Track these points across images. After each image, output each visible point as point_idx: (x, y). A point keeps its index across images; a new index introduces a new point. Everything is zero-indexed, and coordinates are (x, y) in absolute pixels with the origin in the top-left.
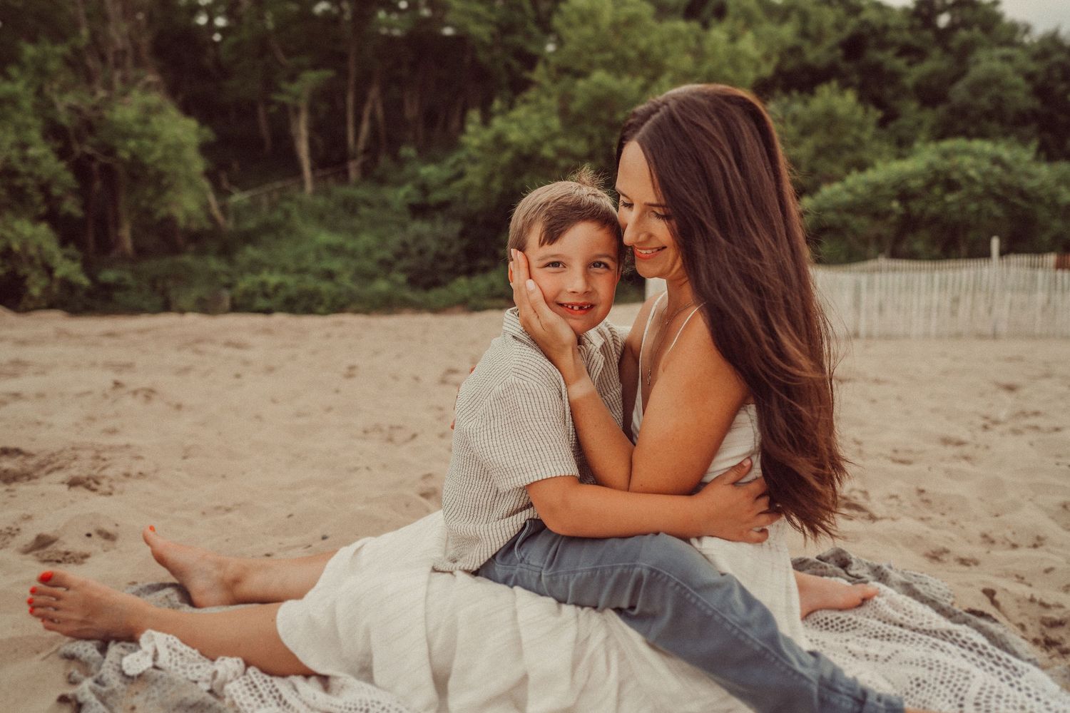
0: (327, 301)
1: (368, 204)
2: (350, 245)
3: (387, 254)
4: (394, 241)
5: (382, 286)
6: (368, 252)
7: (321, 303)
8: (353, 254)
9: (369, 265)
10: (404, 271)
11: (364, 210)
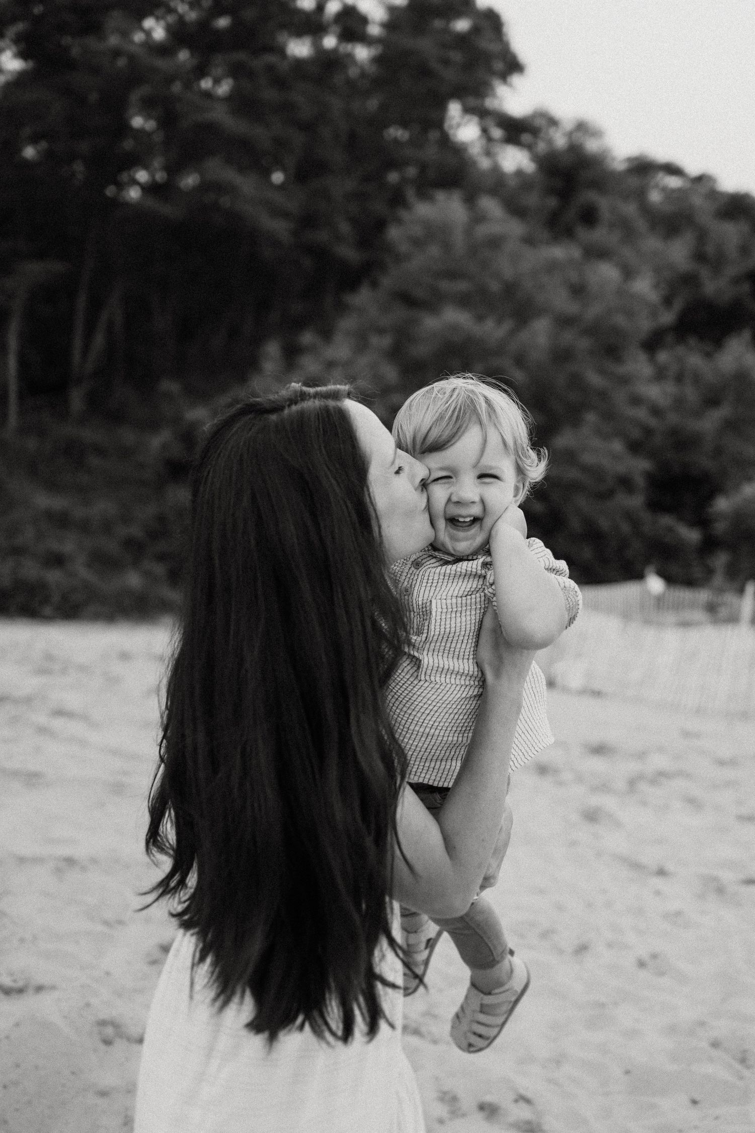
0: (56, 598)
1: (100, 451)
2: (79, 512)
3: (135, 531)
4: (147, 512)
5: (133, 580)
6: (107, 527)
7: (46, 600)
8: (84, 527)
9: (112, 546)
10: (161, 557)
11: (94, 461)
